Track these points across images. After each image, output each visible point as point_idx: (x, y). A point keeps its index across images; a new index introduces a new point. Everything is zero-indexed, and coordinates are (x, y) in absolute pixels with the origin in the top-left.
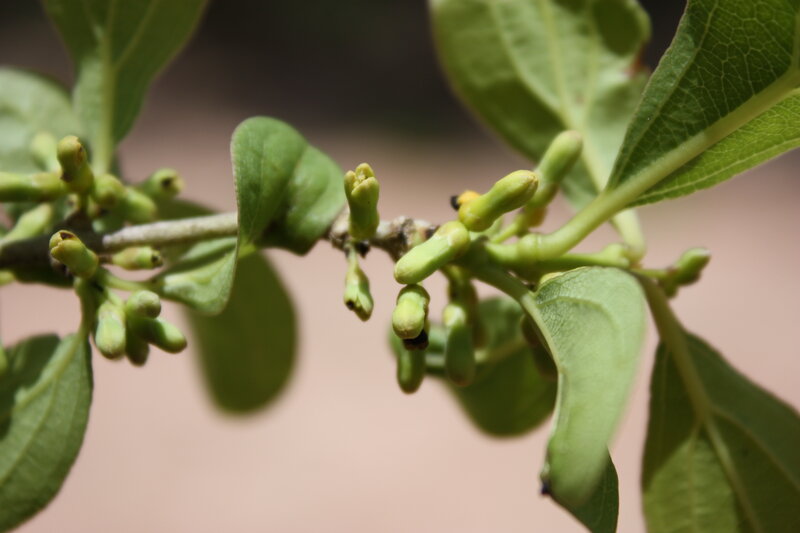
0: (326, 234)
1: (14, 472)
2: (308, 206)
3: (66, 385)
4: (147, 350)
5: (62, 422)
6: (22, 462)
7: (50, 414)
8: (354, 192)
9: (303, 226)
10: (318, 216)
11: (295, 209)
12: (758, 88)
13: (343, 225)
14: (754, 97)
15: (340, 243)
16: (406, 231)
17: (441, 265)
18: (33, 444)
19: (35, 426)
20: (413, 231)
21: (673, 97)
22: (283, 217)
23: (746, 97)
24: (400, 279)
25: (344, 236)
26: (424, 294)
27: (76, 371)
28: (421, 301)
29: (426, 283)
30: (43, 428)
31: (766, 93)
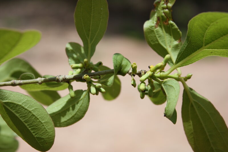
0: (128, 72)
1: (76, 113)
2: (125, 68)
3: (85, 99)
4: (98, 93)
5: (85, 105)
6: (78, 111)
7: (82, 103)
8: (133, 67)
9: (124, 71)
10: (126, 70)
11: (122, 69)
12: (198, 49)
13: (131, 71)
14: (198, 50)
15: (130, 74)
16: (141, 72)
17: (147, 78)
18: (80, 108)
19: (80, 105)
20: (142, 72)
21: (185, 50)
22: (121, 70)
23: (196, 50)
24: (141, 81)
25: (131, 73)
26: (145, 83)
27: (87, 96)
28: (144, 85)
29: (145, 82)
30: (81, 106)
31: (200, 50)
